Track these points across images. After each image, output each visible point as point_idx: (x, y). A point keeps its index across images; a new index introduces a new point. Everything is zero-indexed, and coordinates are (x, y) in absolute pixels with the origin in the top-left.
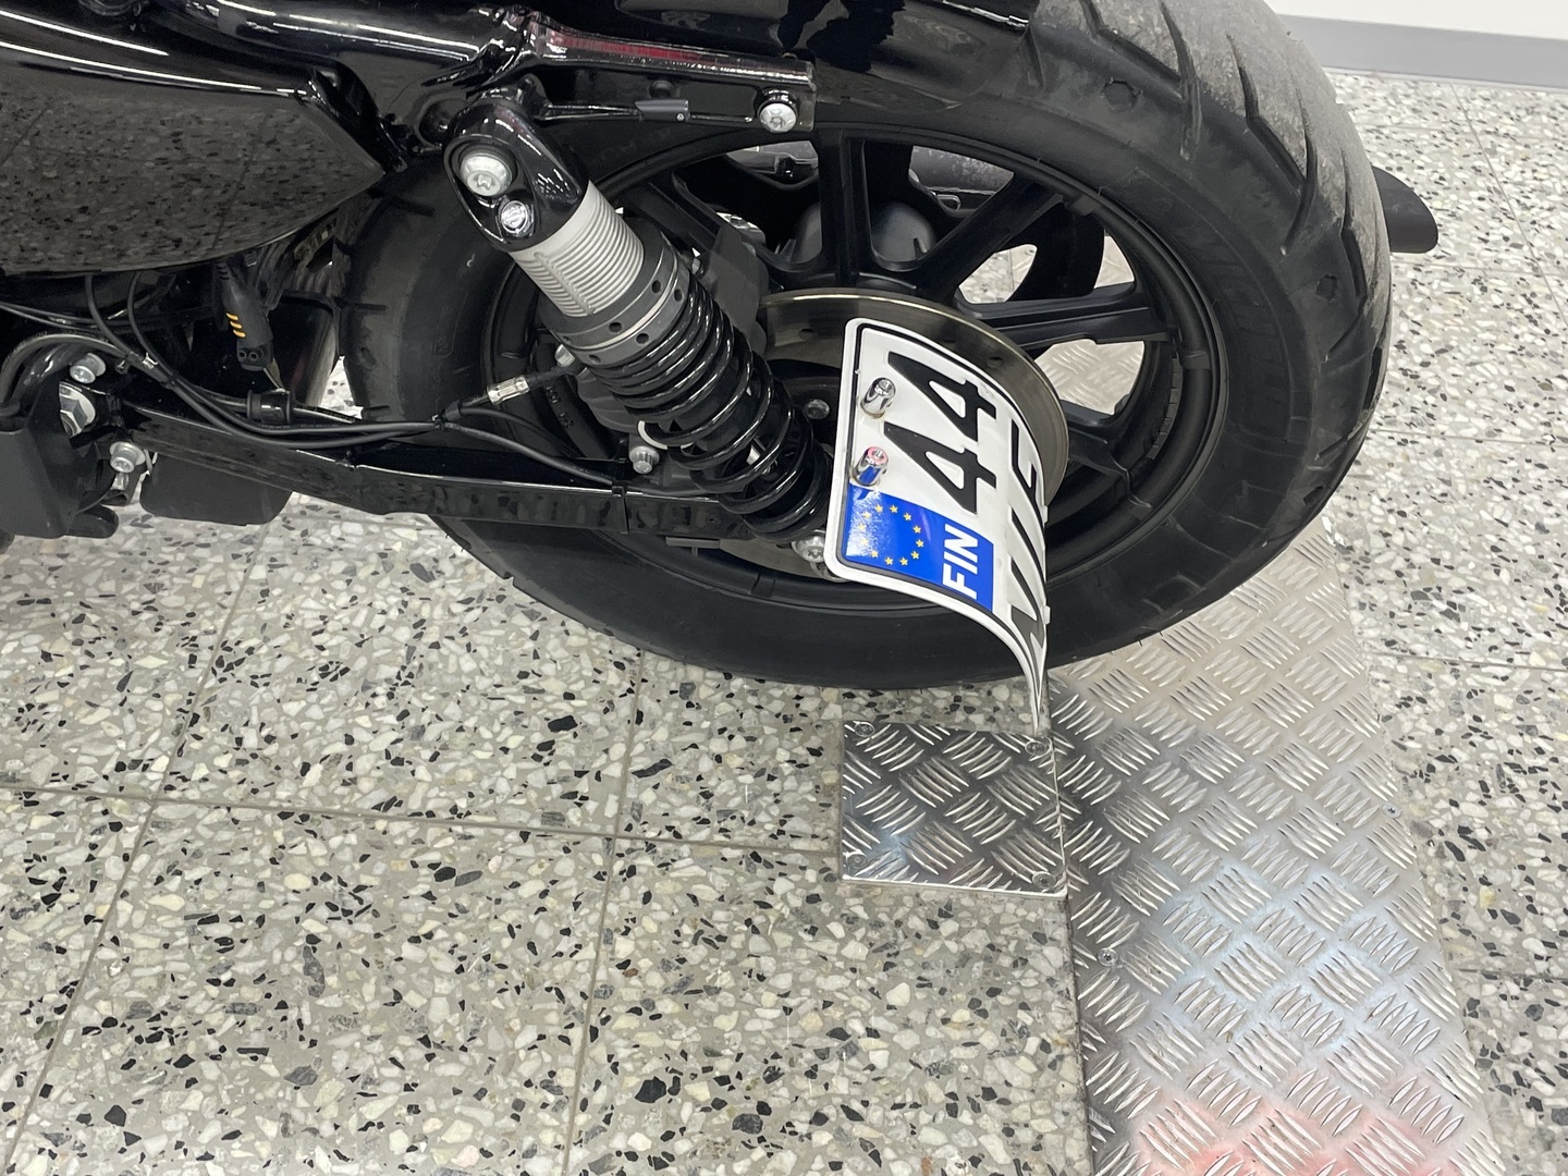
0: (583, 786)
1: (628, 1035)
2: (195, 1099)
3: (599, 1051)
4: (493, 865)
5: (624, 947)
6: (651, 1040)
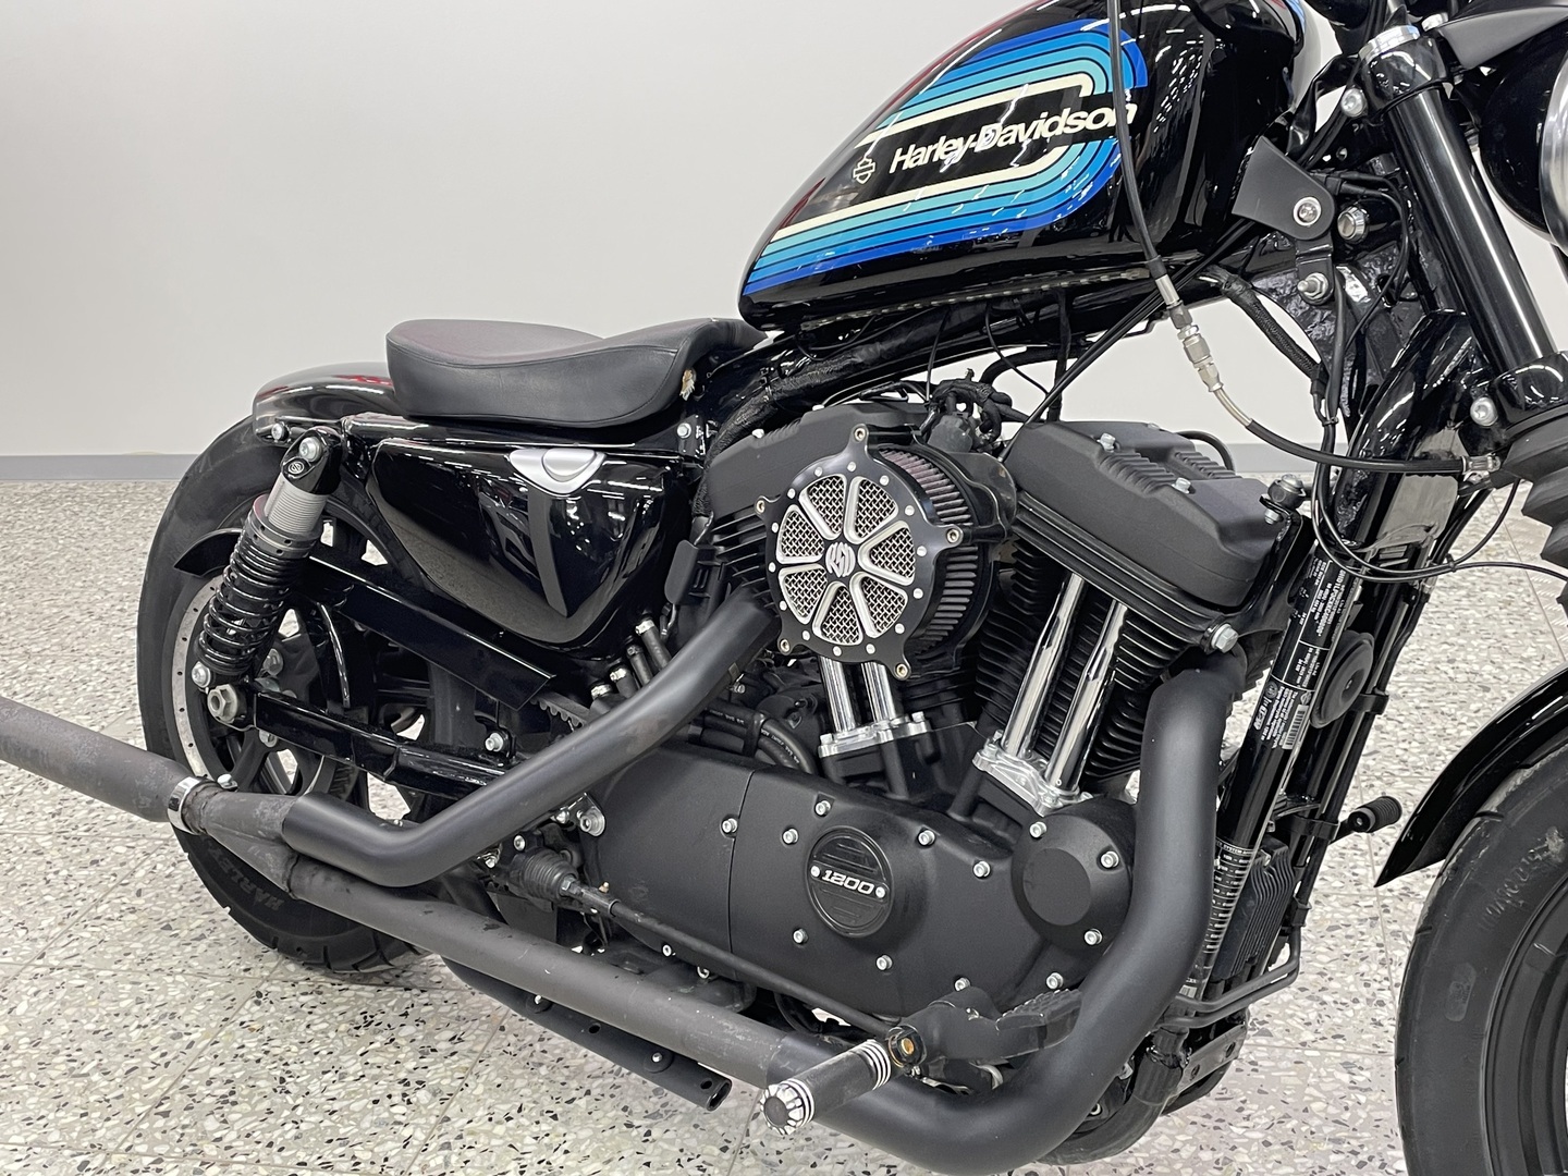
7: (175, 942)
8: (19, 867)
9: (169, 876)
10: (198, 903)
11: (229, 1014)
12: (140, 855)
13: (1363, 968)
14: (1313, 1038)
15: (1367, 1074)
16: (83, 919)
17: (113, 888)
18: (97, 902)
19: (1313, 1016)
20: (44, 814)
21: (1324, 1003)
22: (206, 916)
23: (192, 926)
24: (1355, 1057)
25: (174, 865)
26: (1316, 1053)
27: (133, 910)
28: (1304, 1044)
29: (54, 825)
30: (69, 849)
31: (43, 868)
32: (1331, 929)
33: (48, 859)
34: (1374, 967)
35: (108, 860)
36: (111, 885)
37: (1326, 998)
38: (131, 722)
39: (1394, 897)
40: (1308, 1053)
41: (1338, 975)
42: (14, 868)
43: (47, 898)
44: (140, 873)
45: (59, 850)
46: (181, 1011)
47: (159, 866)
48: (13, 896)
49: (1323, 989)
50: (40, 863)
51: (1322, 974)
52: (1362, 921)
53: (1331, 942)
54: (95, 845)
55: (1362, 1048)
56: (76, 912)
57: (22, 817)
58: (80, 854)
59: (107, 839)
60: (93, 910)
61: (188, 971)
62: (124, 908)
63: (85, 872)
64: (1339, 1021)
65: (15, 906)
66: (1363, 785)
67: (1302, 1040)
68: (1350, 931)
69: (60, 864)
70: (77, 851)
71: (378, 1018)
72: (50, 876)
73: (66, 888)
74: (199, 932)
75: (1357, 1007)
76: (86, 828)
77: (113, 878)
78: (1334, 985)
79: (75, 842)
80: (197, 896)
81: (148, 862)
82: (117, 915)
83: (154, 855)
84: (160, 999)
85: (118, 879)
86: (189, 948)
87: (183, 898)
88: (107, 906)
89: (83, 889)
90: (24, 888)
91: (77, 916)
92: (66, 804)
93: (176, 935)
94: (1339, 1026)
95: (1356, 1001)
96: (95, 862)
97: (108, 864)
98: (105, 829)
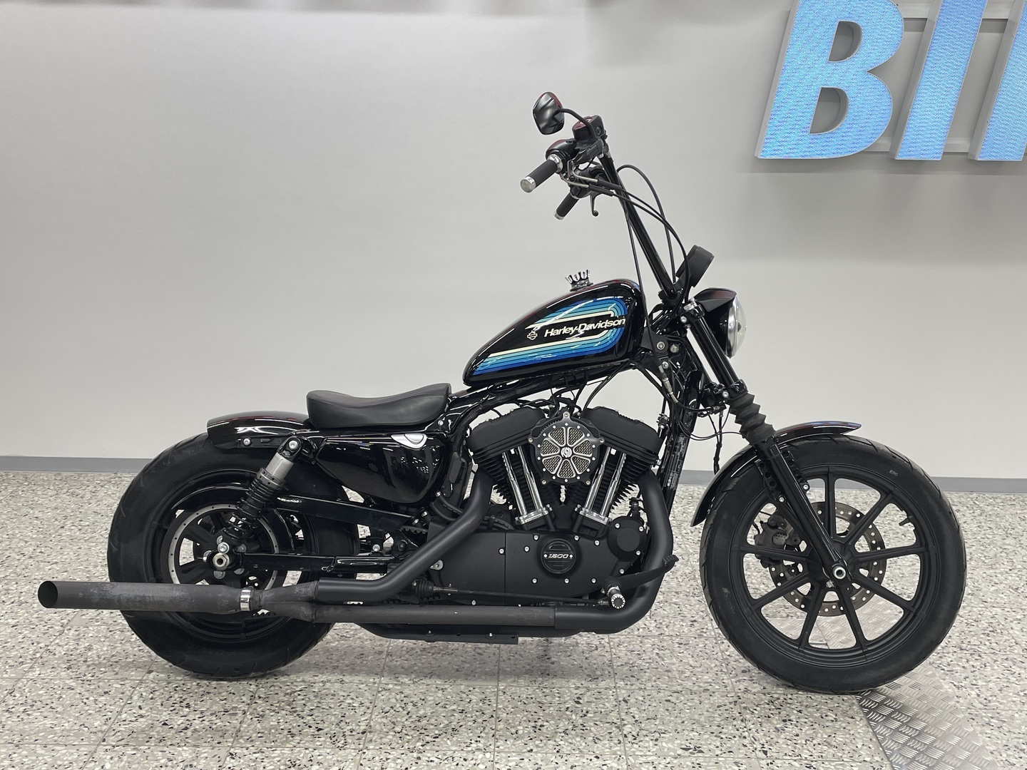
0: (704, 630)
1: (735, 665)
2: (647, 674)
3: (730, 667)
4: (691, 642)
5: (728, 653)
6: (740, 665)
7: (173, 731)
8: (64, 696)
9: (152, 698)
10: (176, 711)
11: (220, 764)
12: (130, 689)
13: (735, 723)
14: (720, 753)
15: (744, 766)
16: (116, 721)
17: (124, 705)
18: (120, 713)
19: (718, 744)
20: (61, 668)
21: (722, 738)
22: (183, 718)
23: (179, 723)
24: (739, 760)
25: (152, 693)
26: (723, 759)
27: (142, 716)
28: (717, 755)
29: (71, 674)
30: (88, 686)
31: (78, 696)
32: (718, 707)
33: (79, 691)
34: (739, 722)
35: (113, 691)
36: (122, 704)
37: (723, 736)
38: (84, 617)
39: (741, 692)
40: (720, 759)
41: (725, 726)
42: (61, 697)
43: (90, 712)
44: (135, 698)
45: (82, 687)
46: (195, 764)
47: (144, 694)
48: (69, 711)
49: (721, 732)
50: (75, 694)
51: (719, 726)
52: (730, 703)
53: (720, 712)
54: (101, 684)
55: (741, 756)
56: (110, 718)
57: (50, 670)
58: (95, 688)
59: (106, 681)
60: (119, 717)
61: (187, 745)
62: (136, 715)
63: (103, 698)
64: (729, 745)
65: (74, 716)
66: (719, 642)
67: (717, 753)
68: (727, 708)
69: (87, 694)
70: (92, 687)
71: (298, 762)
72: (85, 701)
73: (97, 706)
74: (183, 726)
75: (736, 739)
76: (90, 675)
77: (121, 701)
78: (724, 730)
79: (88, 682)
80: (173, 708)
81: (136, 692)
82: (134, 719)
83: (138, 688)
84: (180, 758)
85: (125, 701)
86: (182, 734)
87: (166, 709)
88: (126, 715)
89: (107, 706)
90: (74, 707)
91: (112, 720)
92: (71, 663)
93: (172, 728)
94: (730, 748)
95: (734, 737)
96: (106, 693)
97: (114, 693)
98: (102, 675)
